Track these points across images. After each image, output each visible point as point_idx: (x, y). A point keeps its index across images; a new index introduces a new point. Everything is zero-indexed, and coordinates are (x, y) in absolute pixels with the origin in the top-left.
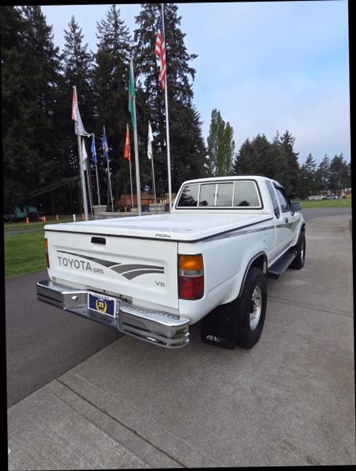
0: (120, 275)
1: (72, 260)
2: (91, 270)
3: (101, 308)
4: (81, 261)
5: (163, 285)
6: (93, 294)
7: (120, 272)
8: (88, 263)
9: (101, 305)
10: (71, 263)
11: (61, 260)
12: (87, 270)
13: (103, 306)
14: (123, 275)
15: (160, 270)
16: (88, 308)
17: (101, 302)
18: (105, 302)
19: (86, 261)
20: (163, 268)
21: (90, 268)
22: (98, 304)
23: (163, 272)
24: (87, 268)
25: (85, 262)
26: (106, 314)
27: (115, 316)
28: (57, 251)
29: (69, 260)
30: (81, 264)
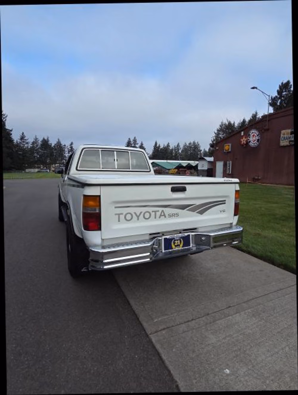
0: (194, 213)
1: (141, 213)
2: (165, 217)
3: (177, 246)
4: (153, 211)
5: (224, 211)
6: (168, 237)
7: (194, 212)
8: (163, 211)
9: (178, 243)
10: (138, 217)
11: (122, 216)
12: (160, 217)
13: (179, 243)
14: (197, 213)
16: (164, 251)
17: (178, 240)
18: (181, 239)
19: (160, 209)
20: (225, 201)
21: (164, 215)
22: (174, 243)
23: (225, 203)
25: (158, 211)
26: (183, 248)
27: (191, 246)
28: (116, 207)
29: (135, 213)
30: (153, 214)
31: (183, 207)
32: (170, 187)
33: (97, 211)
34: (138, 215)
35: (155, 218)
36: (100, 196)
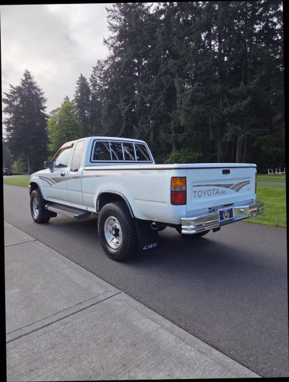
0: (234, 191)
1: (206, 191)
3: (226, 217)
5: (249, 189)
6: (221, 210)
8: (217, 189)
10: (205, 194)
11: (197, 193)
12: (216, 194)
13: (227, 215)
15: (248, 182)
16: (220, 221)
17: (226, 212)
18: (228, 212)
19: (216, 188)
21: (218, 193)
23: (249, 183)
24: (217, 193)
26: (229, 219)
27: (233, 217)
28: (194, 186)
29: (203, 191)
30: (212, 191)
31: (228, 186)
32: (221, 170)
33: (184, 189)
34: (205, 192)
35: (214, 194)
36: (185, 178)
